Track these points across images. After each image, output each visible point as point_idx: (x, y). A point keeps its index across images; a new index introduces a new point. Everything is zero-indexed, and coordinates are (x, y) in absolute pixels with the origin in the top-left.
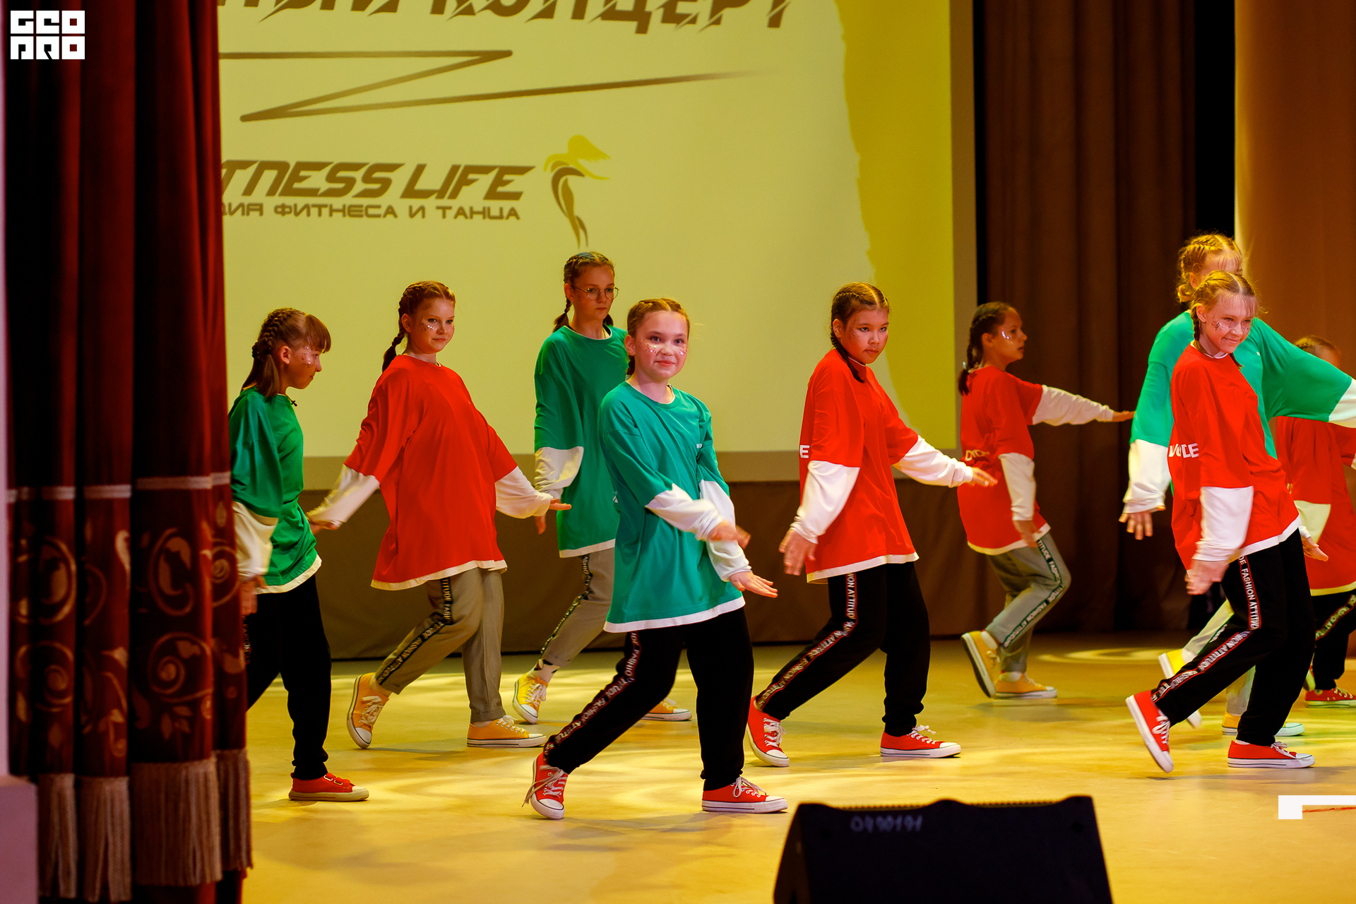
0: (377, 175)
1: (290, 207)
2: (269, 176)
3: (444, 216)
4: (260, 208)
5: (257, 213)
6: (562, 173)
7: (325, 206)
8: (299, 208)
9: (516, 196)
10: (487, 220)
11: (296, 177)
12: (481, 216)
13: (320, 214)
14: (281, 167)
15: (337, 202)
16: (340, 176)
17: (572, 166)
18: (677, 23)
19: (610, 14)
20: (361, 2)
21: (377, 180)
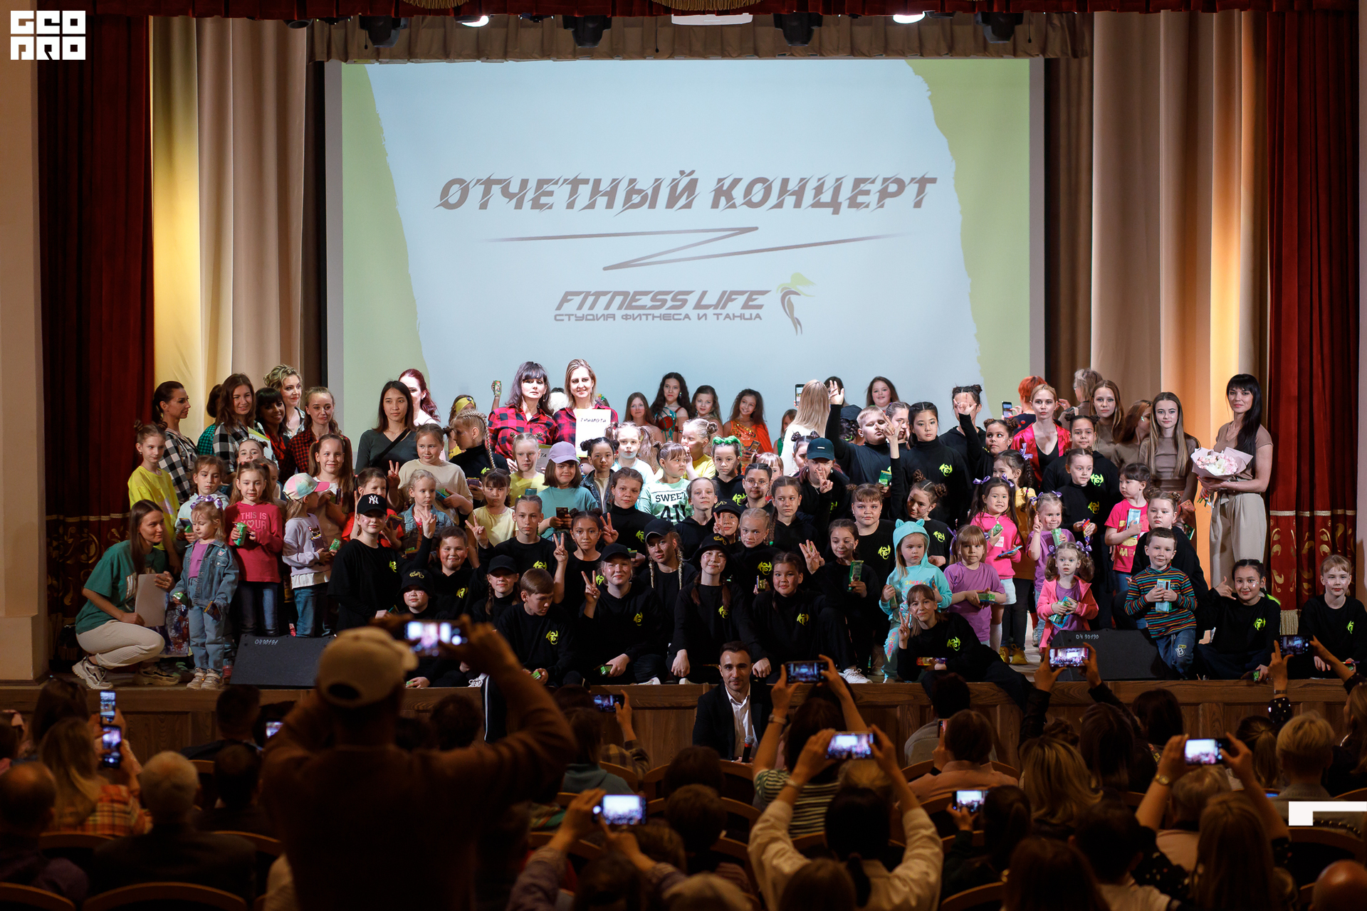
0: (679, 297)
1: (630, 316)
2: (619, 299)
3: (718, 319)
4: (613, 316)
5: (612, 319)
6: (787, 294)
7: (650, 315)
8: (635, 316)
9: (760, 307)
10: (743, 320)
11: (634, 300)
12: (739, 318)
13: (647, 319)
14: (625, 294)
15: (657, 312)
16: (658, 298)
17: (793, 290)
18: (858, 208)
19: (817, 204)
20: (671, 203)
21: (679, 300)
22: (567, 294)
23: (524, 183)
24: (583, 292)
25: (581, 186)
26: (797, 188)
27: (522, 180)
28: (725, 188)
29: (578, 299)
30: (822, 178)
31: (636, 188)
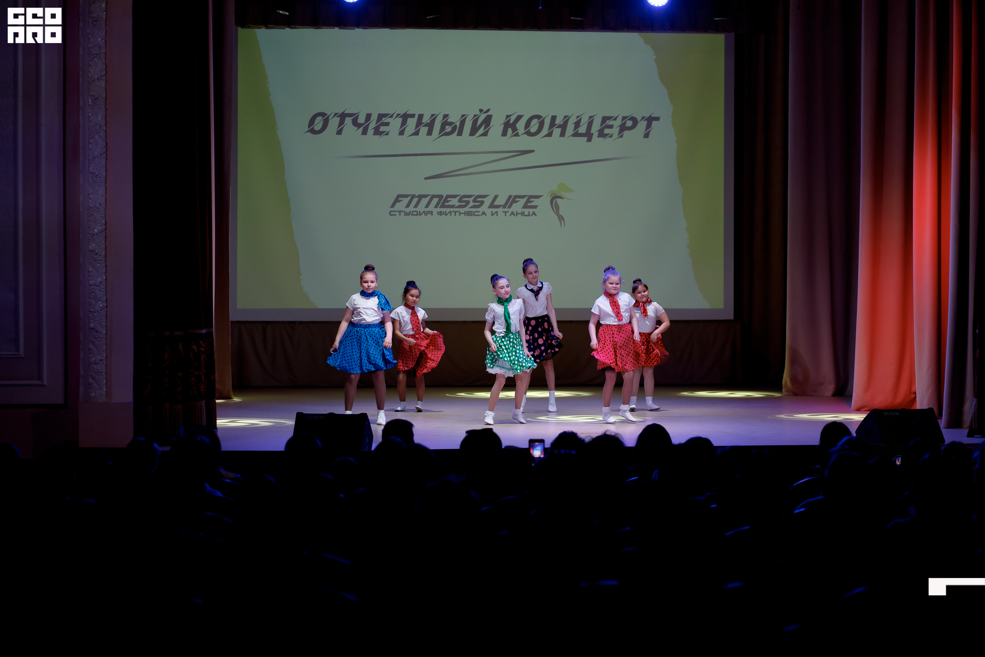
0: (478, 199)
1: (443, 212)
2: (435, 200)
3: (506, 215)
4: (431, 213)
6: (555, 198)
7: (458, 212)
8: (447, 213)
9: (535, 207)
10: (523, 216)
11: (445, 201)
12: (521, 215)
13: (455, 215)
14: (440, 197)
15: (462, 210)
16: (464, 200)
17: (558, 195)
18: (605, 137)
19: (576, 135)
20: (472, 133)
21: (478, 202)
22: (399, 196)
23: (369, 116)
24: (410, 195)
25: (409, 120)
26: (562, 123)
27: (367, 114)
28: (511, 122)
29: (406, 200)
30: (580, 116)
31: (448, 121)
